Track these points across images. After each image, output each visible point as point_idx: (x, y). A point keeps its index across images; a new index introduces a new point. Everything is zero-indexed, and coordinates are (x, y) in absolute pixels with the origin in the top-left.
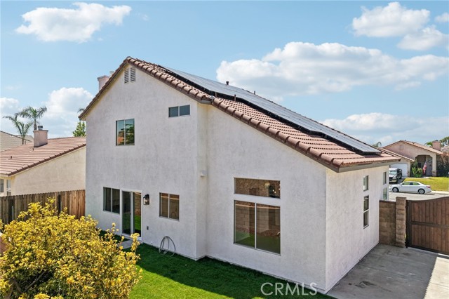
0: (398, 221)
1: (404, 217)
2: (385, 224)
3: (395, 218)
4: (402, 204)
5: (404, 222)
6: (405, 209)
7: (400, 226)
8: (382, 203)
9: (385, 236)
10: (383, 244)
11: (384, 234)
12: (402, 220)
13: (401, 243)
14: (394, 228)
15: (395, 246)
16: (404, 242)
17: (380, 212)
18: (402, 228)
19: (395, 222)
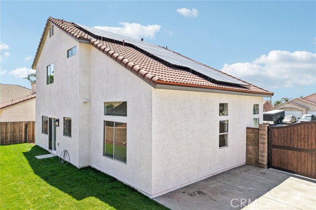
0: (260, 145)
1: (266, 141)
2: (250, 147)
3: (259, 142)
4: (264, 130)
5: (266, 145)
6: (267, 134)
7: (262, 149)
8: (248, 129)
9: (250, 158)
10: (249, 165)
11: (250, 156)
12: (264, 143)
13: (263, 164)
14: (257, 151)
15: (258, 166)
16: (265, 163)
17: (247, 137)
18: (263, 151)
19: (258, 146)
